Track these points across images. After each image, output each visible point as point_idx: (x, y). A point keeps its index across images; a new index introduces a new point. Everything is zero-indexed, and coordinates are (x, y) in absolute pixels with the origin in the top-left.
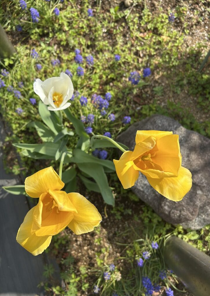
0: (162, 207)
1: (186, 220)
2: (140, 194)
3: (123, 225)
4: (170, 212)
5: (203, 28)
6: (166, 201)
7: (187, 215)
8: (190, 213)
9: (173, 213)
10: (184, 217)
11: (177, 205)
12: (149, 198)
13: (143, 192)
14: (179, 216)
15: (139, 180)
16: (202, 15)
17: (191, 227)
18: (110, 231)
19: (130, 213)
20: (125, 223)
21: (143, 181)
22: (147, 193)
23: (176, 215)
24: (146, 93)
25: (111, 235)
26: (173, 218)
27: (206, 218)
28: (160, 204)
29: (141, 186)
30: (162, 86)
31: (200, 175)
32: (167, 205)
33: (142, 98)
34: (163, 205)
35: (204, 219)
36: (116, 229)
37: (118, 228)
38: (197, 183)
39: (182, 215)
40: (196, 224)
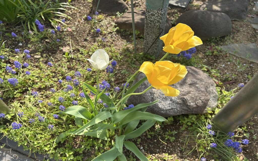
0: (190, 106)
1: (207, 101)
2: (172, 112)
3: (180, 142)
4: (196, 104)
5: (118, 41)
6: (189, 101)
7: (205, 98)
8: (205, 96)
9: (198, 103)
10: (204, 100)
11: (195, 98)
12: (179, 109)
13: (172, 109)
14: (202, 102)
15: (164, 104)
16: (112, 38)
17: (213, 106)
18: (176, 152)
19: (176, 132)
20: (180, 141)
21: (167, 103)
22: (175, 108)
23: (200, 103)
24: (119, 76)
25: (179, 154)
26: (201, 105)
27: (213, 95)
28: (187, 106)
29: (168, 106)
30: (124, 69)
31: (189, 79)
32: (191, 102)
33: (120, 79)
34: (189, 104)
35: (213, 97)
36: (179, 148)
37: (179, 147)
38: (192, 83)
39: (203, 100)
40: (213, 102)
